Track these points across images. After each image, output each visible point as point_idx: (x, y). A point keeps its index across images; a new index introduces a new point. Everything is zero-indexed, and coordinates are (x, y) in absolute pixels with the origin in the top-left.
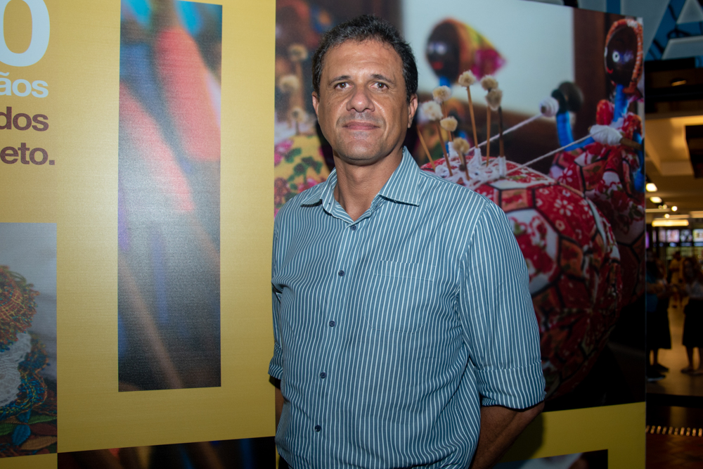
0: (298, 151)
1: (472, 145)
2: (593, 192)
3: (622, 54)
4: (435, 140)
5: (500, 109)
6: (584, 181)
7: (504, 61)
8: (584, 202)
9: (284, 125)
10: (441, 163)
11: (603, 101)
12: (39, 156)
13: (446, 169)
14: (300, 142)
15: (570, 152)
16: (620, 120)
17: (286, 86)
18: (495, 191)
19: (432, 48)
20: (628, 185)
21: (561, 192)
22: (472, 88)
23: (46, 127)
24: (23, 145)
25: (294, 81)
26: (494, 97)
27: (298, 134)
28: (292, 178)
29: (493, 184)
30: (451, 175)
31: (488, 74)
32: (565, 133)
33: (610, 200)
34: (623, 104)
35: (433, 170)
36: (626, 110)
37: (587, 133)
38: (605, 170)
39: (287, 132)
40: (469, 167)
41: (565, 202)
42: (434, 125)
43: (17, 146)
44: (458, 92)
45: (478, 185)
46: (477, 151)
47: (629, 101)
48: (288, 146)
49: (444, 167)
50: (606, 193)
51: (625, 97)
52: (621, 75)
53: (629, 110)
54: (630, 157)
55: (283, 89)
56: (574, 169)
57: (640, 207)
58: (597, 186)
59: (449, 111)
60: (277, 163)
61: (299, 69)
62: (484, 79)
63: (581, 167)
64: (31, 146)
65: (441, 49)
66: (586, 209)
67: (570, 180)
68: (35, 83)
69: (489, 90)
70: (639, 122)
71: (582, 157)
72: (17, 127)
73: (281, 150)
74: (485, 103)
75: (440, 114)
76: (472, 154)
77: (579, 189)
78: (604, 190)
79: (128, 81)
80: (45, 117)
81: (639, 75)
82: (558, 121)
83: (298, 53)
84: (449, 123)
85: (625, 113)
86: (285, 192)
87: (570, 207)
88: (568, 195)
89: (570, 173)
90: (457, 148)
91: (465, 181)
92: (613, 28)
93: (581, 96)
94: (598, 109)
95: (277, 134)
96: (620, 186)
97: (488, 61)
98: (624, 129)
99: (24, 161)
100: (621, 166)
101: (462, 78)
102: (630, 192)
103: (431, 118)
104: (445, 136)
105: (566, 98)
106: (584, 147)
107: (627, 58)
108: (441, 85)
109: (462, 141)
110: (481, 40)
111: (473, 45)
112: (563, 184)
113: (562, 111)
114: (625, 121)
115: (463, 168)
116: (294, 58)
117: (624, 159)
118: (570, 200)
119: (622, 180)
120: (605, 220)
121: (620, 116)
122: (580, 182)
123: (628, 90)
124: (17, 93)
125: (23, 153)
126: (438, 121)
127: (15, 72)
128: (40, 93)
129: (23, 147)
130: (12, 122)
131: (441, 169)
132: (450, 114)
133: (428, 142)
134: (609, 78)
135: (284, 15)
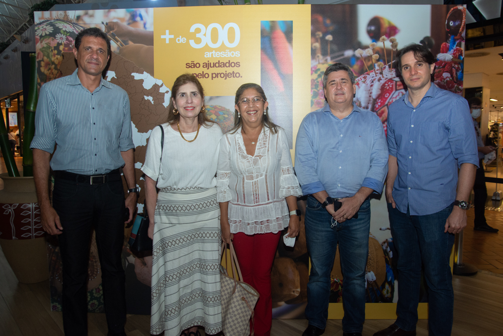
0: (319, 69)
1: (385, 64)
2: (438, 81)
3: (454, 21)
4: (370, 63)
5: (397, 50)
7: (399, 30)
9: (314, 61)
11: (444, 43)
12: (238, 75)
13: (374, 74)
14: (320, 66)
16: (452, 50)
17: (315, 47)
18: (394, 82)
19: (369, 28)
20: (455, 78)
22: (385, 42)
23: (239, 66)
25: (317, 45)
26: (394, 45)
27: (319, 63)
28: (317, 79)
29: (393, 79)
30: (376, 76)
31: (392, 36)
33: (445, 84)
34: (454, 44)
35: (369, 75)
36: (455, 46)
38: (444, 72)
39: (315, 63)
40: (384, 73)
42: (369, 58)
43: (232, 72)
44: (380, 44)
45: (387, 80)
46: (387, 67)
47: (457, 42)
48: (315, 68)
49: (373, 73)
50: (444, 81)
51: (455, 41)
52: (454, 32)
53: (457, 46)
54: (456, 66)
55: (314, 48)
57: (460, 87)
58: (439, 79)
60: (312, 74)
61: (319, 41)
62: (390, 38)
64: (235, 72)
65: (373, 28)
68: (236, 52)
69: (393, 43)
70: (462, 51)
72: (232, 66)
73: (313, 69)
74: (391, 48)
75: (372, 53)
76: (385, 68)
79: (263, 49)
80: (239, 63)
81: (463, 30)
83: (319, 35)
84: (375, 57)
85: (455, 47)
86: (314, 84)
90: (379, 66)
91: (382, 78)
92: (450, 11)
93: (434, 42)
94: (442, 46)
95: (312, 64)
96: (451, 78)
97: (392, 31)
98: (454, 54)
99: (234, 77)
100: (452, 69)
101: (381, 39)
102: (455, 81)
103: (368, 55)
104: (374, 61)
105: (426, 43)
107: (457, 23)
108: (373, 42)
109: (381, 63)
110: (389, 23)
111: (386, 25)
114: (454, 51)
115: (381, 73)
116: (317, 37)
117: (453, 67)
119: (452, 76)
121: (452, 49)
123: (456, 38)
124: (231, 56)
125: (234, 75)
126: (371, 56)
127: (231, 50)
128: (238, 55)
129: (233, 72)
130: (230, 65)
131: (372, 74)
132: (376, 53)
133: (367, 64)
134: (447, 33)
135: (314, 22)
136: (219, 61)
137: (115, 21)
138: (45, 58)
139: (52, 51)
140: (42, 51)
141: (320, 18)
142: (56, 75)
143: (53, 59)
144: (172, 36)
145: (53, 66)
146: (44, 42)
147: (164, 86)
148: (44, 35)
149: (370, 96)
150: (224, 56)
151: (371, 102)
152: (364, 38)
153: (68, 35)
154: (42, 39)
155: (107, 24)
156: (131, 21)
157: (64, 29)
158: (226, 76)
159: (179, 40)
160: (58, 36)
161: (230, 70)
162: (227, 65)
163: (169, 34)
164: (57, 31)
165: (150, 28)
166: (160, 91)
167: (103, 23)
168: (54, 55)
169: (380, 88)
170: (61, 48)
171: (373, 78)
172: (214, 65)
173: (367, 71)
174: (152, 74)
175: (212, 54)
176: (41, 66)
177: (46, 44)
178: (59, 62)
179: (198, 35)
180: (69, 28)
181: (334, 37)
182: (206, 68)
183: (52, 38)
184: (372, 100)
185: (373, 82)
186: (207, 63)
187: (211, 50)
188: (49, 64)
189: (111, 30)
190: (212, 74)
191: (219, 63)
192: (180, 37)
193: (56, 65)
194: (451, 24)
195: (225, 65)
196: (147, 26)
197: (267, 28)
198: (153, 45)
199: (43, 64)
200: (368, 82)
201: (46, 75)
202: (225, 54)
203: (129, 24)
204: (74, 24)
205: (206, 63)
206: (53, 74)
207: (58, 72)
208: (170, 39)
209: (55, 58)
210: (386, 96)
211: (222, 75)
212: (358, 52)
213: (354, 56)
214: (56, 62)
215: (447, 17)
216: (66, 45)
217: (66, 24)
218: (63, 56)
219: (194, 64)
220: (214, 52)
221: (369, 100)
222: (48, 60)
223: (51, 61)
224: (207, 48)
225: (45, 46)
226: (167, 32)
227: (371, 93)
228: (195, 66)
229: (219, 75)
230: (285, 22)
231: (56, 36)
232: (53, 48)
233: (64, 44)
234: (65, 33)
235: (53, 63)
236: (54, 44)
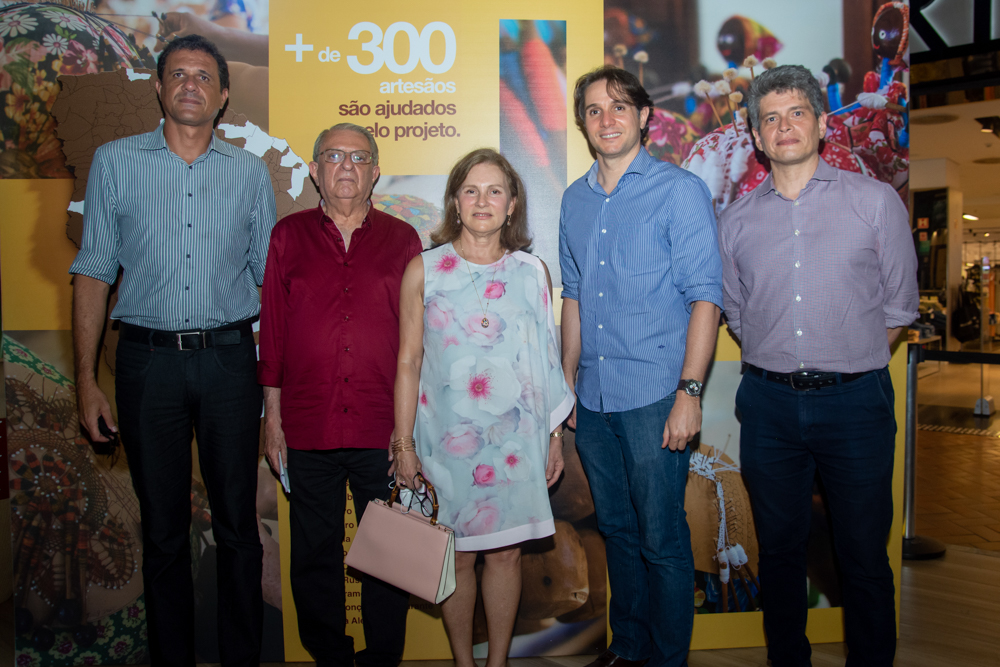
2: (860, 147)
3: (888, 31)
4: (725, 110)
6: (851, 139)
7: (782, 46)
8: (852, 157)
10: (730, 127)
11: (870, 73)
12: (451, 131)
13: (734, 131)
15: (839, 116)
16: (886, 88)
19: (722, 40)
20: (893, 143)
21: (831, 148)
22: (754, 68)
23: (455, 112)
24: (442, 124)
30: (738, 136)
31: (768, 56)
32: (835, 100)
33: (875, 155)
34: (889, 74)
35: (723, 133)
36: (891, 79)
37: (854, 99)
38: (872, 130)
41: (835, 157)
42: (723, 99)
43: (438, 125)
44: (744, 73)
47: (895, 71)
49: (732, 130)
50: (872, 149)
51: (890, 68)
52: (888, 51)
53: (894, 79)
54: (895, 118)
56: (842, 130)
57: (904, 160)
58: (863, 143)
59: (736, 87)
62: (764, 60)
63: (849, 128)
64: (445, 125)
65: (729, 40)
66: (853, 162)
67: (839, 138)
68: (448, 84)
70: (904, 89)
71: (851, 119)
72: (438, 113)
75: (729, 90)
77: (847, 145)
78: (870, 146)
79: (505, 79)
80: (454, 106)
81: (904, 48)
82: (828, 90)
83: (620, 51)
84: (736, 97)
85: (891, 82)
87: (839, 160)
88: (837, 150)
89: (839, 132)
90: (743, 115)
92: (879, 11)
93: (850, 69)
94: (865, 79)
96: (885, 143)
97: (769, 45)
98: (889, 95)
99: (442, 135)
100: (886, 126)
101: (746, 61)
102: (894, 148)
103: (722, 93)
104: (732, 106)
105: (836, 72)
106: (852, 111)
107: (893, 35)
108: (730, 67)
110: (762, 30)
111: (756, 34)
112: (833, 142)
113: (832, 83)
114: (890, 88)
117: (889, 120)
118: (839, 155)
119: (887, 138)
120: (870, 171)
121: (886, 84)
122: (848, 140)
123: (893, 62)
124: (438, 91)
125: (442, 130)
126: (727, 96)
127: (436, 78)
128: (451, 90)
129: (442, 126)
130: (435, 110)
131: (730, 132)
132: (737, 90)
133: (719, 112)
134: (875, 53)
135: (610, 24)
136: (411, 102)
137: (182, 10)
138: (17, 87)
139: (34, 71)
140: (10, 72)
141: (623, 17)
142: (44, 124)
143: (36, 89)
144: (310, 48)
145: (36, 105)
146: (13, 52)
147: (291, 152)
148: (14, 34)
149: (726, 177)
150: (422, 92)
151: (729, 189)
152: (712, 58)
153: (73, 37)
154: (9, 44)
155: (163, 17)
156: (218, 13)
157: (63, 25)
158: (427, 132)
159: (324, 56)
160: (49, 39)
161: (434, 120)
162: (429, 109)
163: (304, 43)
164: (45, 28)
165: (261, 29)
166: (282, 164)
167: (155, 15)
168: (40, 80)
169: (746, 160)
170: (57, 65)
171: (732, 141)
172: (401, 110)
173: (718, 126)
174: (264, 126)
175: (396, 88)
176: (8, 105)
177: (19, 55)
178: (51, 97)
179: (365, 47)
180: (76, 23)
181: (650, 57)
182: (383, 117)
183: (34, 42)
184: (730, 185)
185: (731, 148)
186: (386, 104)
187: (393, 77)
188: (27, 101)
189: (174, 30)
190: (397, 129)
191: (410, 106)
192: (328, 48)
193: (43, 104)
194: (882, 35)
195: (423, 110)
196: (255, 24)
197: (514, 36)
198: (267, 65)
199: (10, 99)
200: (722, 147)
201: (19, 126)
202: (424, 87)
203: (214, 19)
204: (88, 15)
205: (383, 106)
206: (35, 122)
207: (47, 119)
208: (305, 54)
209: (42, 87)
210: (758, 178)
211: (418, 132)
212: (701, 87)
213: (692, 95)
214: (44, 96)
215: (875, 22)
216: (67, 60)
217: (67, 15)
218: (60, 83)
219: (357, 106)
220: (400, 83)
221: (725, 186)
222: (24, 91)
223: (32, 93)
224: (385, 74)
225: (17, 59)
226: (299, 37)
227: (728, 171)
228: (358, 110)
229: (411, 131)
230: (550, 24)
231: (44, 39)
232: (36, 66)
233: (64, 57)
234: (67, 33)
235: (36, 98)
236: (38, 55)
